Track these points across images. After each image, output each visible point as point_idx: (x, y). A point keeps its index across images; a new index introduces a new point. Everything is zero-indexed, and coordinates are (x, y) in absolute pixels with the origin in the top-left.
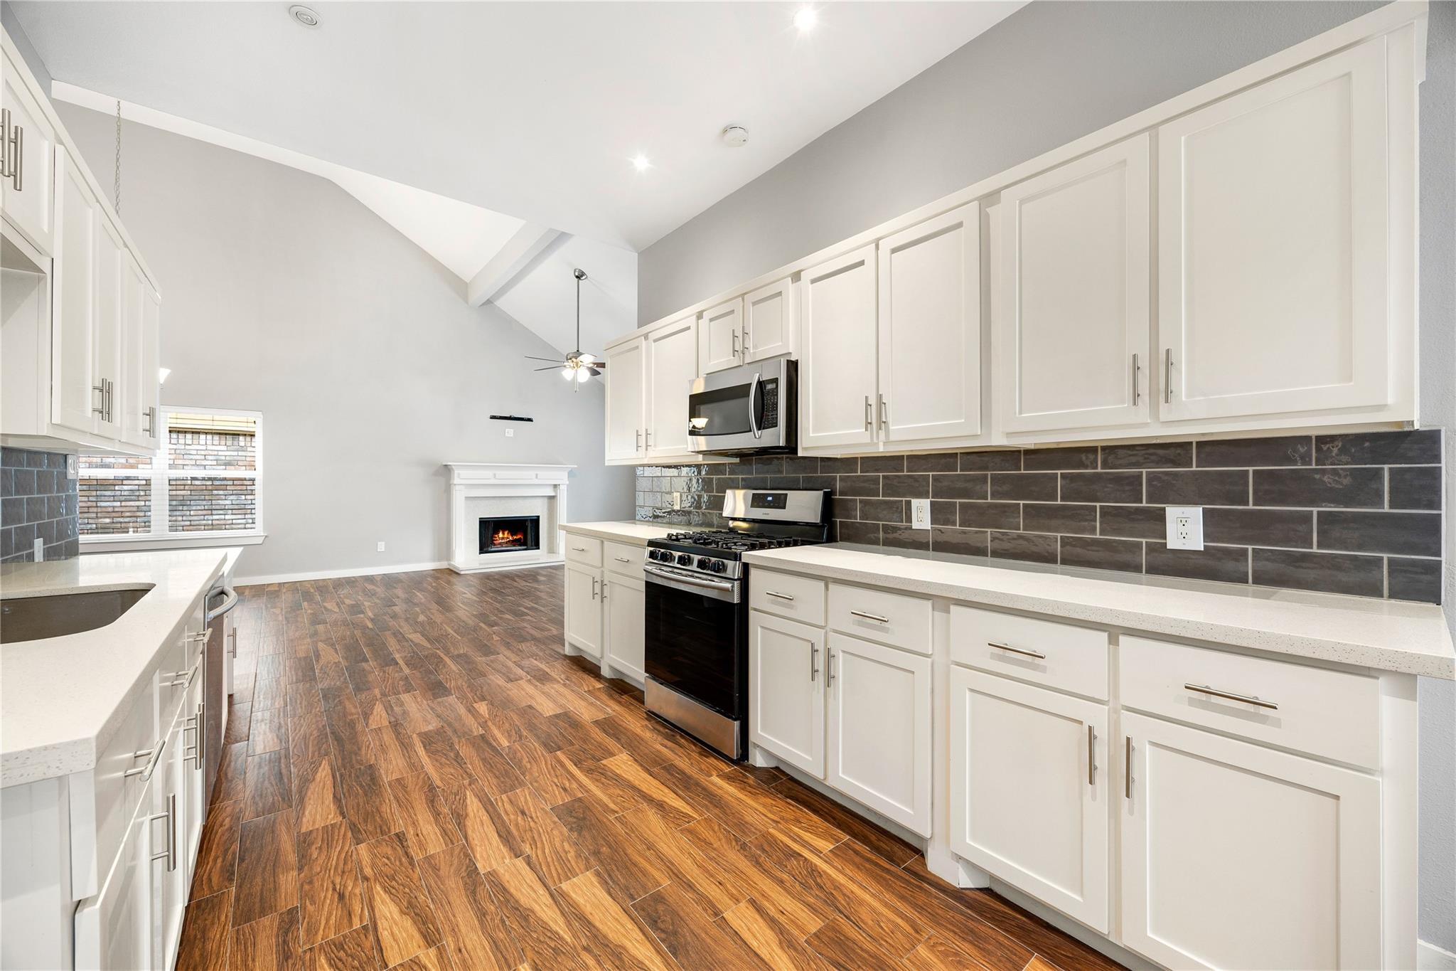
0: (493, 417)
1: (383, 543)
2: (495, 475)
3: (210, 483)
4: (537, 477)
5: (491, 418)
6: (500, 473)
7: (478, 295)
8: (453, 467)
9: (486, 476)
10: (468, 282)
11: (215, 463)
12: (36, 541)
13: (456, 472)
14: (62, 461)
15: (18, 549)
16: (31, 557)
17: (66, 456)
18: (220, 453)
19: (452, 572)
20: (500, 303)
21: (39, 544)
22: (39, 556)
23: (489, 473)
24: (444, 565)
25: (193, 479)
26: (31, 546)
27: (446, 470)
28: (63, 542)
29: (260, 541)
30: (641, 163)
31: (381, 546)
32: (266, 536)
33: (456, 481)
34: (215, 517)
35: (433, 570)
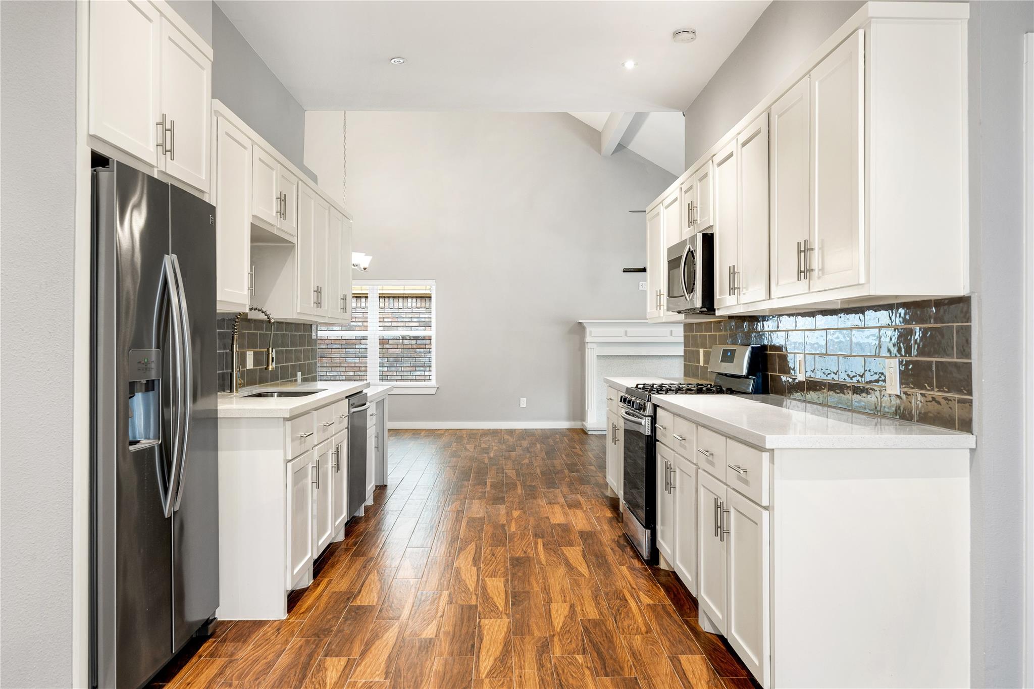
0: (626, 271)
1: (525, 399)
2: (626, 332)
3: (414, 342)
4: (671, 335)
5: (624, 272)
6: (632, 331)
7: (610, 142)
8: (585, 325)
9: (616, 333)
10: (600, 129)
11: (417, 324)
12: (298, 373)
13: (588, 330)
14: (310, 328)
15: (291, 377)
16: (296, 380)
17: (311, 325)
18: (422, 316)
19: (584, 432)
20: (632, 147)
21: (299, 374)
22: (299, 380)
23: (620, 331)
24: (577, 425)
25: (404, 338)
26: (296, 376)
27: (580, 329)
28: (310, 376)
29: (433, 391)
30: (630, 65)
31: (523, 402)
32: (438, 388)
33: (588, 339)
34: (418, 373)
35: (567, 429)
